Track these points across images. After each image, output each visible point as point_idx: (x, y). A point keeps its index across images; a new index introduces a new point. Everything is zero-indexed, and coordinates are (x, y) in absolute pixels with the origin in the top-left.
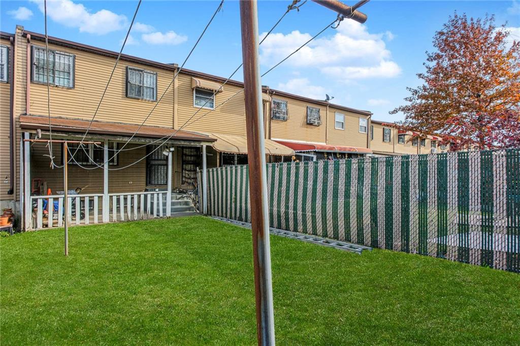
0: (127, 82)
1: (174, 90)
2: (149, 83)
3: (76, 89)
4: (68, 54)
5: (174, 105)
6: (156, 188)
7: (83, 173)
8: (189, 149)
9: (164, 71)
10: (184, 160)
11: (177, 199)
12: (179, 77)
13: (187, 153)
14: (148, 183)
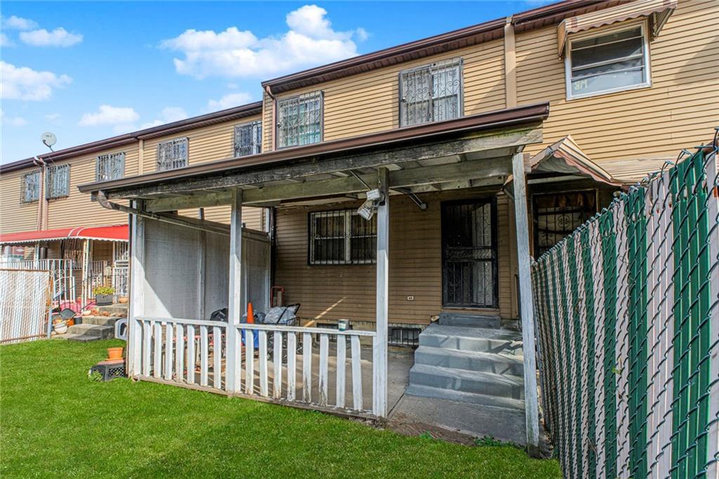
0: (401, 101)
1: (505, 79)
4: (314, 95)
6: (463, 312)
7: (334, 279)
8: (557, 216)
9: (480, 47)
10: (540, 243)
11: (490, 351)
12: (519, 44)
13: (551, 226)
14: (446, 299)
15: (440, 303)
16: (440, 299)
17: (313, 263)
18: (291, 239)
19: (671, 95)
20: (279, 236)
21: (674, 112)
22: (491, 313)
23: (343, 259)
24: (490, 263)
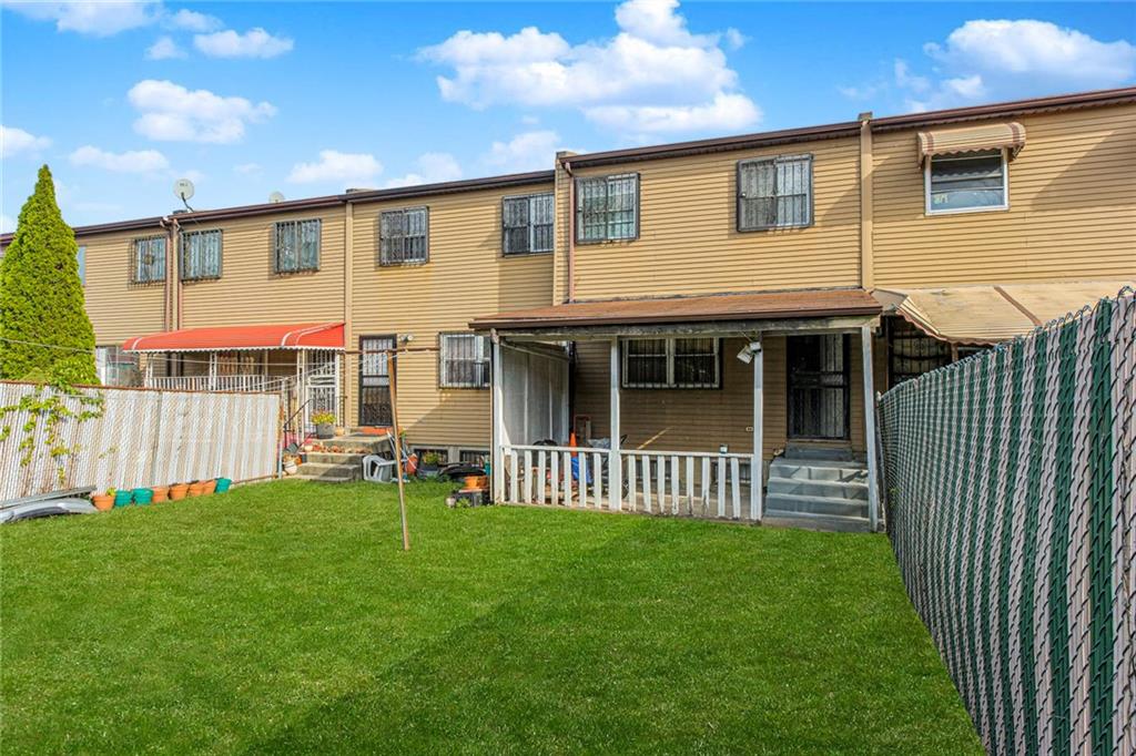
0: (739, 197)
1: (860, 184)
2: (789, 186)
3: (642, 238)
4: (627, 176)
5: (860, 224)
6: (811, 444)
7: (654, 406)
8: (914, 340)
9: (833, 143)
10: (895, 370)
11: (842, 480)
12: (876, 146)
13: (907, 351)
14: (792, 431)
15: (784, 435)
16: (785, 430)
17: (626, 386)
18: (596, 356)
19: (1027, 221)
20: (578, 351)
21: (1030, 239)
22: (842, 445)
23: (665, 382)
24: (841, 390)
